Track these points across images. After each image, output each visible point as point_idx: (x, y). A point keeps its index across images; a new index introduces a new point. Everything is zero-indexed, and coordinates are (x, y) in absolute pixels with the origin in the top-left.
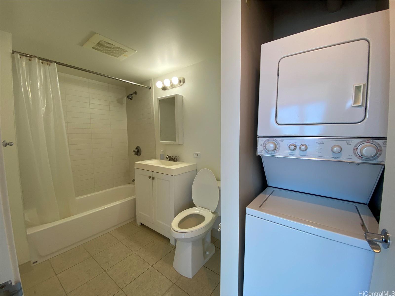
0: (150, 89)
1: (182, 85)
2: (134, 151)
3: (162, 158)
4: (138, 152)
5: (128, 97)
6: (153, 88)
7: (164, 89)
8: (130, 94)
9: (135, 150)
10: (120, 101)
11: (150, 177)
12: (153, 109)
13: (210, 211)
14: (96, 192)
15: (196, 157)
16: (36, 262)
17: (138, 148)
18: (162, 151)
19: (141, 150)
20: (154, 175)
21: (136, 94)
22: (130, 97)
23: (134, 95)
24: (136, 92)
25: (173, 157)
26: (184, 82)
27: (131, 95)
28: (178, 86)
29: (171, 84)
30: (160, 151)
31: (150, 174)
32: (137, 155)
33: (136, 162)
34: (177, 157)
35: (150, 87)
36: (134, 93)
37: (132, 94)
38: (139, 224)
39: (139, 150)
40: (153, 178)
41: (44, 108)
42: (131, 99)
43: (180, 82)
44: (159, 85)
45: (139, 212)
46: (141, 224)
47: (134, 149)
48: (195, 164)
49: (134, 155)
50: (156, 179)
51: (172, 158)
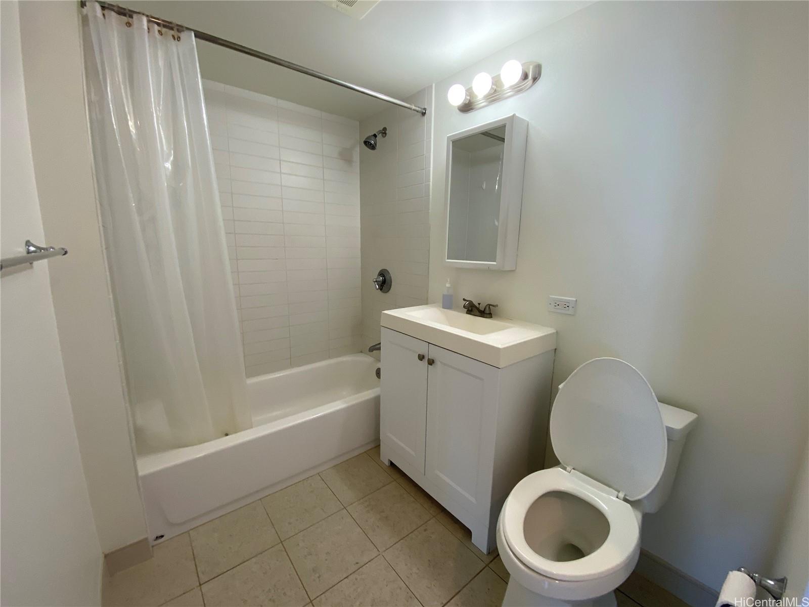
0: (424, 114)
1: (530, 87)
2: (376, 281)
3: (448, 304)
4: (384, 283)
5: (367, 143)
6: (432, 112)
7: (467, 108)
8: (371, 135)
9: (377, 278)
10: (345, 157)
11: (421, 358)
12: (429, 170)
13: (621, 495)
14: (293, 367)
15: (558, 311)
16: (162, 536)
17: (383, 273)
18: (448, 285)
19: (391, 277)
20: (433, 353)
21: (385, 133)
22: (369, 144)
23: (379, 136)
24: (385, 129)
25: (479, 304)
26: (535, 79)
27: (373, 138)
28: (509, 94)
29: (492, 88)
30: (440, 285)
31: (423, 349)
32: (381, 289)
33: (386, 312)
34: (493, 306)
35: (425, 109)
36: (380, 132)
37: (375, 136)
38: (387, 463)
39: (387, 277)
40: (431, 362)
41: (170, 162)
42: (373, 147)
43: (525, 76)
44: (456, 96)
45: (387, 434)
46: (392, 464)
47: (374, 275)
48: (555, 331)
49: (375, 289)
50: (438, 364)
51: (477, 306)
